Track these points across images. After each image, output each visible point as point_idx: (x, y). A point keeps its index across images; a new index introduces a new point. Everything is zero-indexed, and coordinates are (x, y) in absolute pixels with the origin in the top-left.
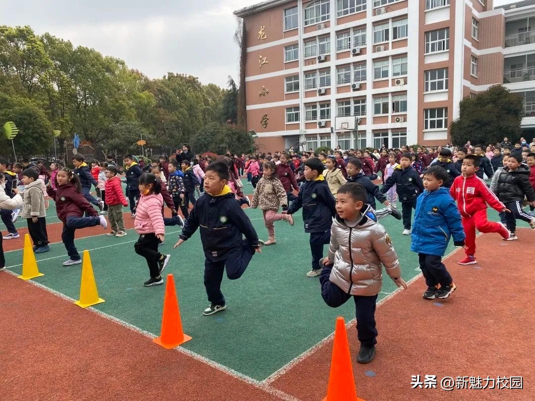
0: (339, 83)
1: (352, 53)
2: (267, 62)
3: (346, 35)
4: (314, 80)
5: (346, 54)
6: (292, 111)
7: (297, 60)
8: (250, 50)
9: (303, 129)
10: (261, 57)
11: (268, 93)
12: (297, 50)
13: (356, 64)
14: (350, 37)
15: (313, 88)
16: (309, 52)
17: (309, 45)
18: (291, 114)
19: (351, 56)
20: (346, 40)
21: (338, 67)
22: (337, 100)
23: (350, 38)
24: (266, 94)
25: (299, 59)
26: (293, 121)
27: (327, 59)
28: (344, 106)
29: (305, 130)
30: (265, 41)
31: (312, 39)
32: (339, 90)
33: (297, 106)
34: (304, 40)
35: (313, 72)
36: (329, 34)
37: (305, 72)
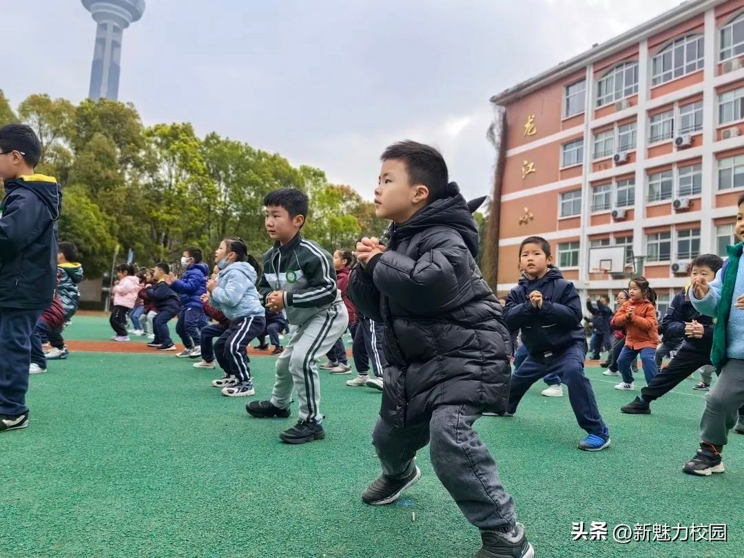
0: (651, 199)
1: (675, 145)
2: (534, 170)
3: (667, 115)
4: (607, 196)
5: (666, 148)
6: (568, 249)
7: (579, 164)
8: (512, 152)
9: (584, 279)
10: (526, 162)
11: (532, 219)
12: (582, 148)
13: (683, 164)
14: (674, 118)
15: (606, 209)
16: (601, 149)
17: (602, 138)
18: (565, 253)
19: (675, 150)
20: (666, 124)
21: (650, 172)
22: (646, 229)
23: (673, 120)
24: (529, 220)
25: (583, 163)
26: (569, 265)
27: (629, 159)
28: (659, 241)
29: (587, 282)
30: (534, 137)
31: (608, 127)
32: (650, 212)
33: (577, 239)
34: (594, 130)
35: (607, 181)
36: (635, 116)
37: (592, 183)
